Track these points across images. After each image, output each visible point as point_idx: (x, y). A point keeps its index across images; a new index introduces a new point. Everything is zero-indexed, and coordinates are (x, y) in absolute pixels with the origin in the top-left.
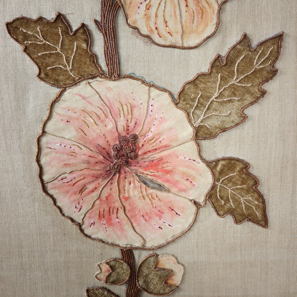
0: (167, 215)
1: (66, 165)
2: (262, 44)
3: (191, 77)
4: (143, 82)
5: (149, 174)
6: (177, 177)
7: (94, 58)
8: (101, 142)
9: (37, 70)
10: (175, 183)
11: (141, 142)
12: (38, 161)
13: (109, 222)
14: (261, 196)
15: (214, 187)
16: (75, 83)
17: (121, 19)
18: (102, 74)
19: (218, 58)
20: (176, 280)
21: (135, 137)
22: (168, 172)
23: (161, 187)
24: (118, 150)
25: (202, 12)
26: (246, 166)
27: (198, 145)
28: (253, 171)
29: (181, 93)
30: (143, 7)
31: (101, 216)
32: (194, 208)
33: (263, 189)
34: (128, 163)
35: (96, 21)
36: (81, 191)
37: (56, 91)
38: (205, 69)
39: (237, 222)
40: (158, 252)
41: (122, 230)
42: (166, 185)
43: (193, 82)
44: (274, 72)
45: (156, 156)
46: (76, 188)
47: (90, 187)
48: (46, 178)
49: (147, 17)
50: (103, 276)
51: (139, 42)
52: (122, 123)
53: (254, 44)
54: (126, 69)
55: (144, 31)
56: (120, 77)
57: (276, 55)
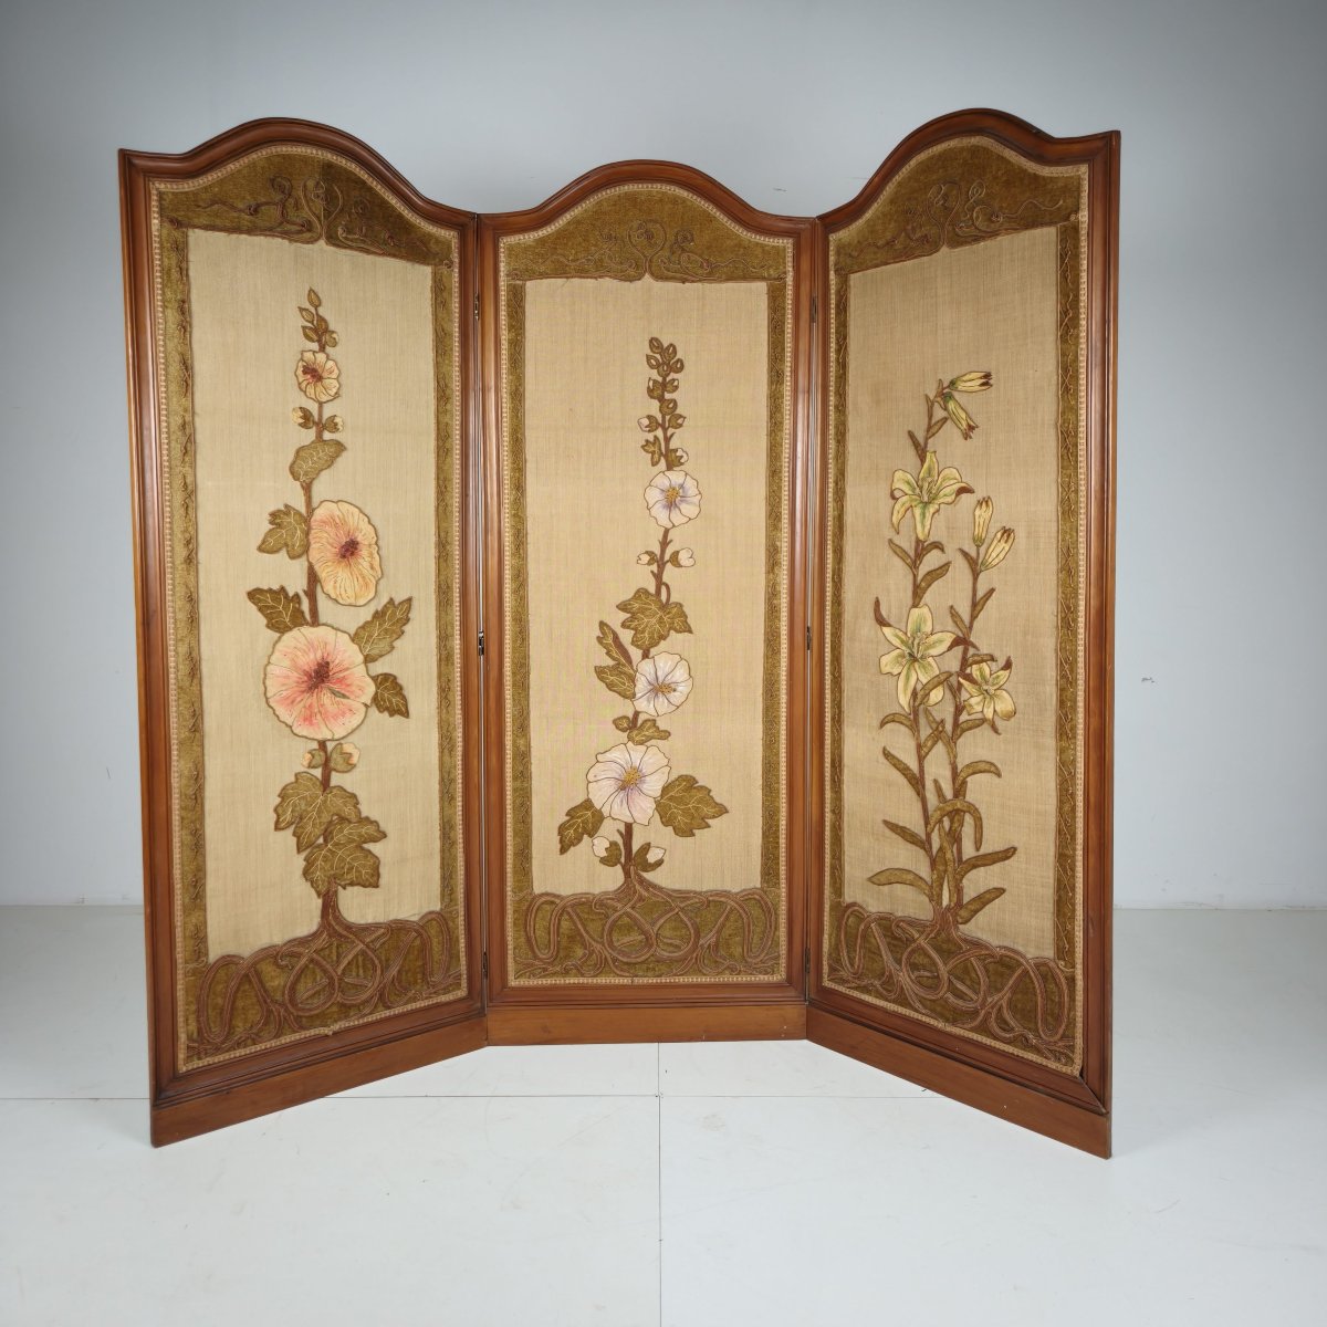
0: (348, 715)
1: (284, 685)
2: (400, 604)
3: (361, 624)
4: (333, 628)
5: (336, 687)
6: (354, 688)
7: (303, 613)
8: (306, 668)
9: (265, 621)
10: (352, 692)
11: (331, 666)
12: (264, 683)
13: (311, 724)
14: (404, 698)
15: (376, 693)
16: (291, 629)
17: (319, 589)
18: (307, 624)
19: (377, 612)
20: (354, 760)
21: (328, 663)
22: (348, 685)
23: (344, 696)
24: (317, 672)
25: (367, 585)
26: (395, 678)
27: (367, 667)
28: (400, 681)
29: (356, 634)
30: (332, 583)
31: (305, 720)
32: (364, 709)
33: (405, 693)
34: (323, 682)
35: (305, 592)
36: (293, 702)
37: (278, 635)
38: (369, 619)
39: (391, 715)
40: (342, 741)
41: (319, 728)
42: (347, 694)
43: (363, 627)
44: (408, 620)
45: (341, 675)
46: (289, 701)
47: (299, 699)
48: (269, 695)
49: (335, 588)
50: (306, 763)
51: (330, 603)
52: (319, 655)
53: (396, 603)
54: (323, 618)
55: (333, 596)
56: (319, 625)
57: (409, 609)
